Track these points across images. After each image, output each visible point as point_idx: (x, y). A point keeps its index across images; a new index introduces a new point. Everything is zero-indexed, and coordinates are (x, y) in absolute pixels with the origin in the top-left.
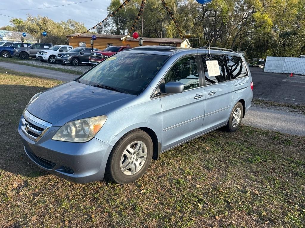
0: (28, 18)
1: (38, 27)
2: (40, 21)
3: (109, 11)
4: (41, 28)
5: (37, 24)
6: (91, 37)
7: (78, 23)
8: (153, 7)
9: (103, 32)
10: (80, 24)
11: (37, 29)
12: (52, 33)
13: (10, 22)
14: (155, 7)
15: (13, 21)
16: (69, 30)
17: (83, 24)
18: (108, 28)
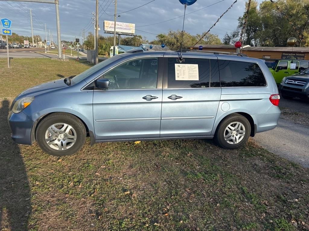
0: (169, 32)
1: (175, 40)
2: (178, 36)
3: (240, 21)
4: (177, 41)
5: (175, 38)
6: (198, 48)
7: (213, 35)
8: (292, 13)
9: (230, 43)
10: (214, 36)
11: (174, 43)
12: (186, 45)
13: (156, 37)
14: (294, 12)
15: (159, 36)
16: (203, 42)
17: (217, 36)
18: (236, 38)
